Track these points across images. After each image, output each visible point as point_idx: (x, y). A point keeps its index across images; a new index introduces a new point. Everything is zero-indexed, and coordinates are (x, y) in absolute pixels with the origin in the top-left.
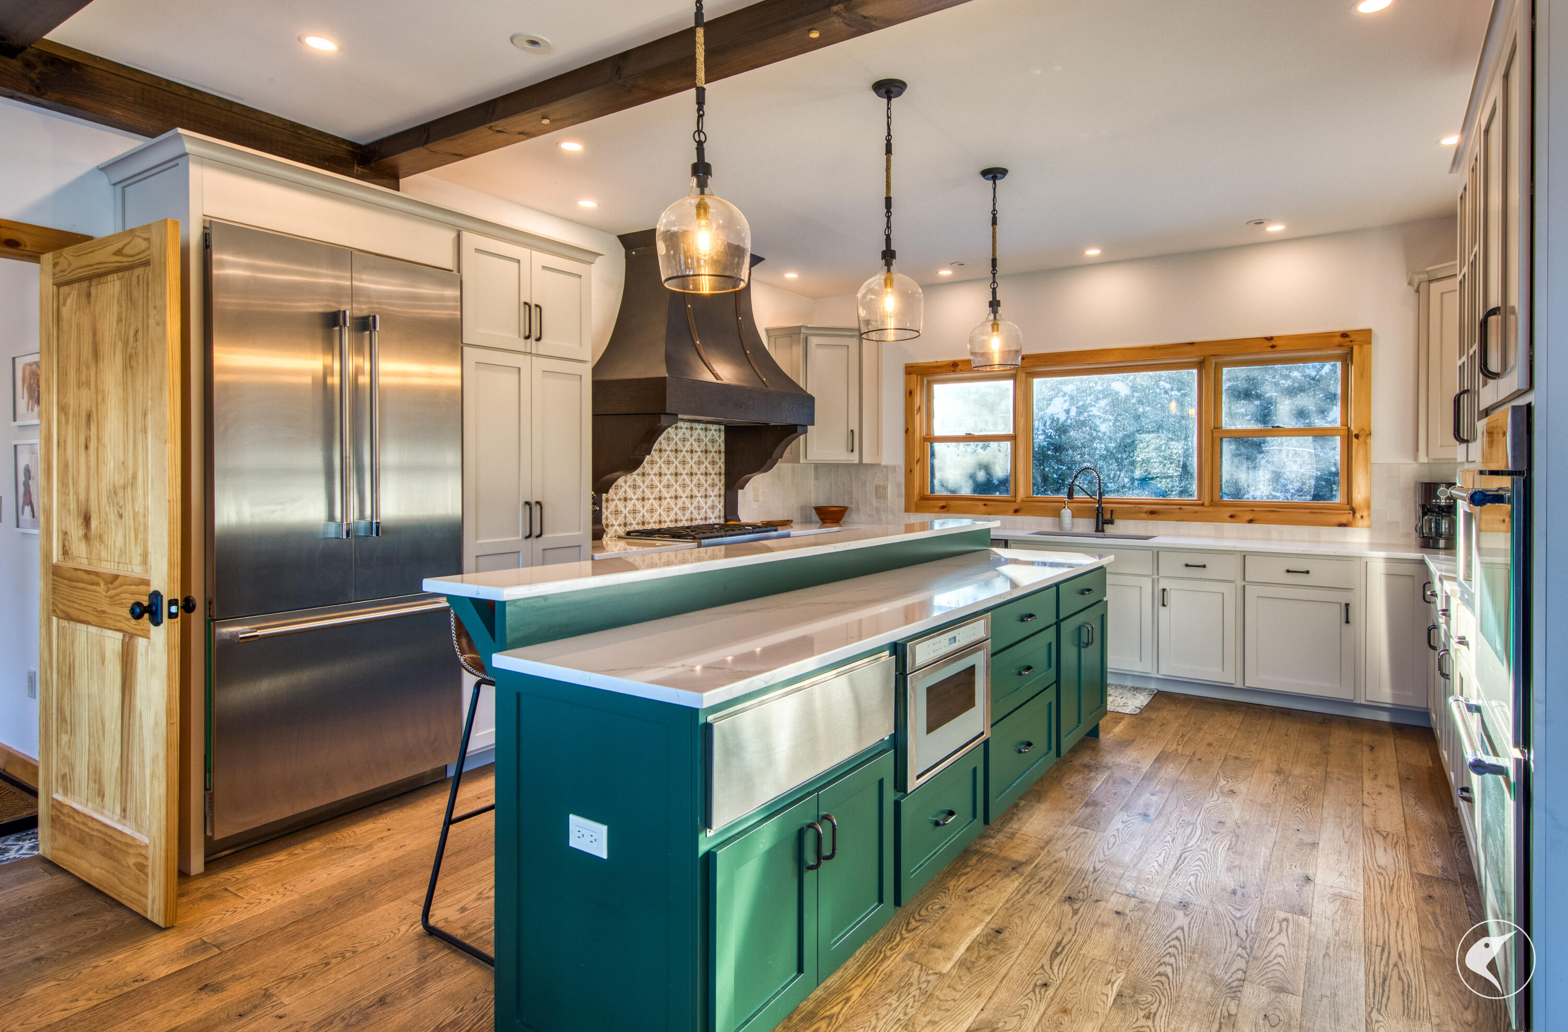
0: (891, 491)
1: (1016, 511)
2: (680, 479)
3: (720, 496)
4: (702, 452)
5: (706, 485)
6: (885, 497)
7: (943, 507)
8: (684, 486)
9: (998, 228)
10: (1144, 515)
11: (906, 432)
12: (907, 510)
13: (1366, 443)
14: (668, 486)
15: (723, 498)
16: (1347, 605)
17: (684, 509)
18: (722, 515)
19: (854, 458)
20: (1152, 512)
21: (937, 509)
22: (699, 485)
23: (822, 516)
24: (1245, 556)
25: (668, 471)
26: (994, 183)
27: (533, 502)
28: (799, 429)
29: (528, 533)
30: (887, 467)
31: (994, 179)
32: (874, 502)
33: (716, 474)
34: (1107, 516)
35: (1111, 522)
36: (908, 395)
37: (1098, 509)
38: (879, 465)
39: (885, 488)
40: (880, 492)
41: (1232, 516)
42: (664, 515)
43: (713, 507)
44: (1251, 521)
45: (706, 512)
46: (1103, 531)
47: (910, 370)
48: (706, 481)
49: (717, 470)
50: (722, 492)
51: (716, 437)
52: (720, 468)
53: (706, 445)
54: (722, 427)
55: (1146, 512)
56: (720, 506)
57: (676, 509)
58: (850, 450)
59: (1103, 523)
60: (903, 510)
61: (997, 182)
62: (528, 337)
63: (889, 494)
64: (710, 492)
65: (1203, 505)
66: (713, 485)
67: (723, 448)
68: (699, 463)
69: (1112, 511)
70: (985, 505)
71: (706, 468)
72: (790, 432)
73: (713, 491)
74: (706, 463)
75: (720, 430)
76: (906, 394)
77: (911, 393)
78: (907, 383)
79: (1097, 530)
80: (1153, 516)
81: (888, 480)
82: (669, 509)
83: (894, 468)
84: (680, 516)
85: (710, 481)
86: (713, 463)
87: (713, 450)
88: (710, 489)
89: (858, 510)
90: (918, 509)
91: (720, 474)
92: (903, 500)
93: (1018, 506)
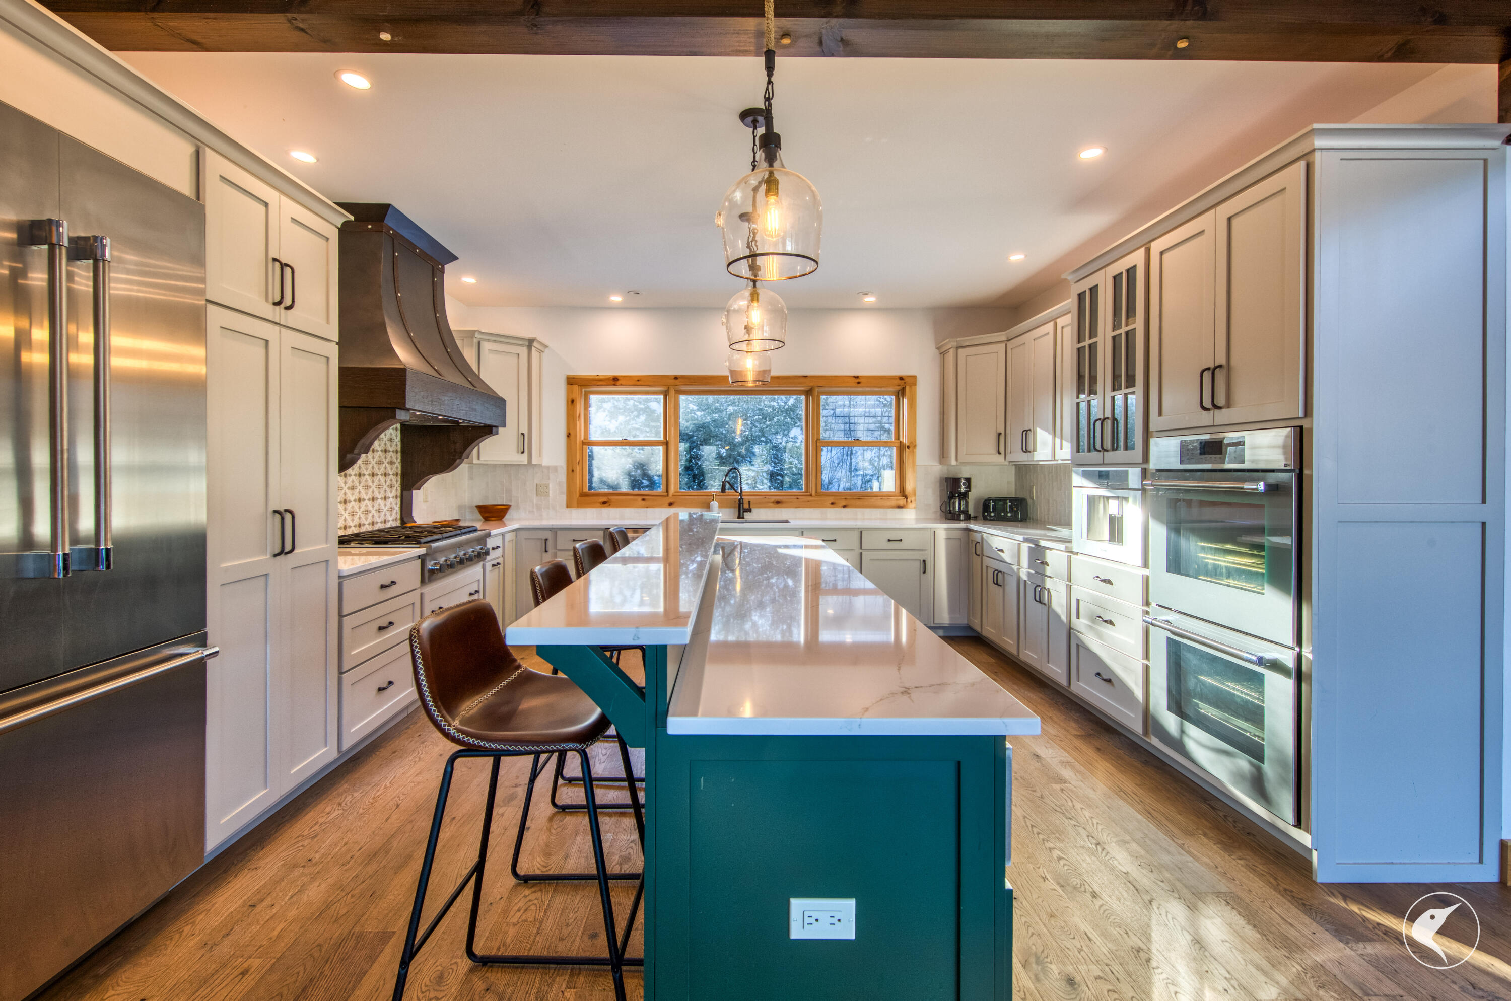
0: (552, 489)
1: (671, 504)
2: (363, 479)
3: (397, 497)
4: (382, 451)
5: (385, 487)
6: (546, 494)
7: (604, 503)
8: (367, 487)
10: (771, 504)
11: (568, 436)
12: (569, 506)
13: (913, 452)
14: (353, 488)
15: (399, 499)
16: (924, 561)
17: (366, 512)
18: (399, 517)
19: (524, 459)
20: (778, 502)
22: (379, 487)
23: (487, 515)
24: (861, 532)
27: (282, 509)
28: (494, 429)
29: (278, 550)
30: (548, 468)
32: (535, 499)
33: (393, 475)
34: (746, 506)
35: (749, 510)
36: (570, 403)
37: (740, 500)
38: (540, 466)
39: (547, 487)
40: (542, 491)
41: (832, 503)
42: (349, 518)
43: (391, 509)
44: (844, 506)
45: (385, 515)
46: (743, 518)
47: (571, 381)
48: (386, 482)
49: (394, 471)
50: (399, 494)
51: (394, 436)
52: (397, 468)
53: (385, 444)
54: (399, 426)
55: (773, 502)
56: (397, 508)
57: (360, 513)
58: (522, 453)
59: (744, 511)
60: (565, 506)
63: (551, 492)
64: (389, 495)
65: (811, 495)
66: (391, 486)
67: (399, 448)
68: (380, 463)
69: (749, 502)
70: (643, 499)
71: (386, 468)
73: (391, 492)
74: (386, 463)
75: (396, 429)
76: (568, 402)
77: (573, 401)
78: (569, 392)
79: (739, 517)
80: (779, 504)
81: (549, 479)
82: (353, 513)
83: (555, 469)
84: (363, 521)
85: (389, 483)
86: (391, 463)
87: (391, 450)
88: (388, 490)
89: (518, 507)
90: (580, 505)
91: (397, 475)
92: (564, 497)
93: (671, 500)
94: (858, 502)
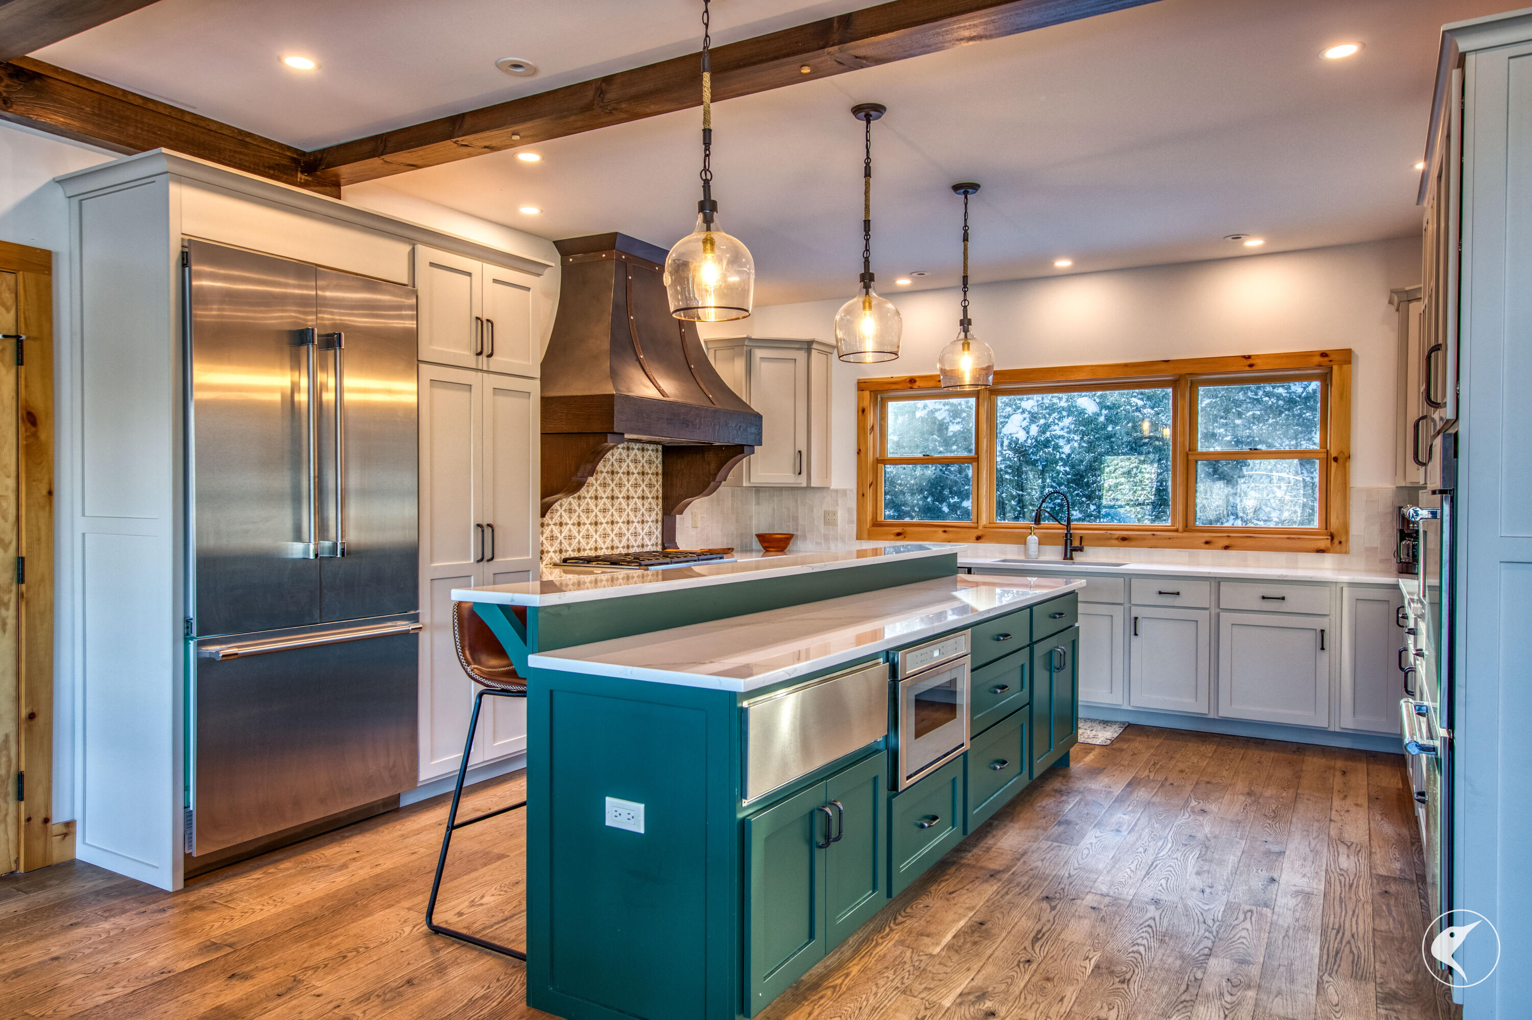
0: (842, 516)
1: (978, 538)
2: (616, 502)
3: (657, 521)
4: (638, 473)
5: (643, 510)
6: (834, 524)
7: (899, 534)
8: (620, 510)
9: (969, 244)
10: (1115, 542)
11: (858, 453)
12: (859, 537)
13: (1345, 467)
14: (604, 511)
15: (660, 524)
16: (1322, 631)
17: (620, 535)
18: (660, 542)
19: (802, 481)
20: (1124, 539)
21: (893, 536)
22: (636, 510)
23: (766, 544)
24: (1219, 582)
25: (603, 494)
26: (966, 197)
27: (485, 524)
28: (746, 449)
29: (480, 557)
30: (836, 491)
31: (966, 193)
32: (822, 529)
33: (653, 498)
34: (1076, 543)
35: (1081, 549)
36: (860, 413)
37: (1066, 534)
38: (828, 488)
39: (835, 513)
40: (829, 519)
41: (1207, 543)
42: (600, 541)
43: (650, 534)
44: (1226, 548)
45: (643, 539)
46: (1071, 558)
47: (863, 386)
48: (643, 505)
49: (654, 493)
50: (660, 518)
51: (654, 458)
52: (657, 491)
53: (643, 466)
54: (660, 448)
55: (1117, 539)
56: (658, 533)
57: (612, 535)
58: (797, 473)
59: (1072, 550)
60: (855, 537)
61: (969, 196)
62: (480, 354)
63: (839, 521)
64: (647, 518)
65: (1177, 531)
66: (650, 510)
67: (660, 471)
68: (636, 485)
69: (1081, 538)
70: (945, 531)
71: (643, 491)
72: (738, 451)
73: (650, 516)
74: (643, 486)
75: (657, 451)
76: (858, 412)
77: (863, 411)
78: (860, 399)
79: (1065, 558)
80: (1126, 542)
81: (837, 505)
82: (605, 535)
83: (844, 492)
84: (616, 543)
85: (647, 506)
86: (650, 486)
87: (650, 472)
88: (646, 514)
89: (805, 537)
90: (871, 536)
91: (657, 498)
92: (854, 527)
93: (980, 533)
94: (1249, 542)
